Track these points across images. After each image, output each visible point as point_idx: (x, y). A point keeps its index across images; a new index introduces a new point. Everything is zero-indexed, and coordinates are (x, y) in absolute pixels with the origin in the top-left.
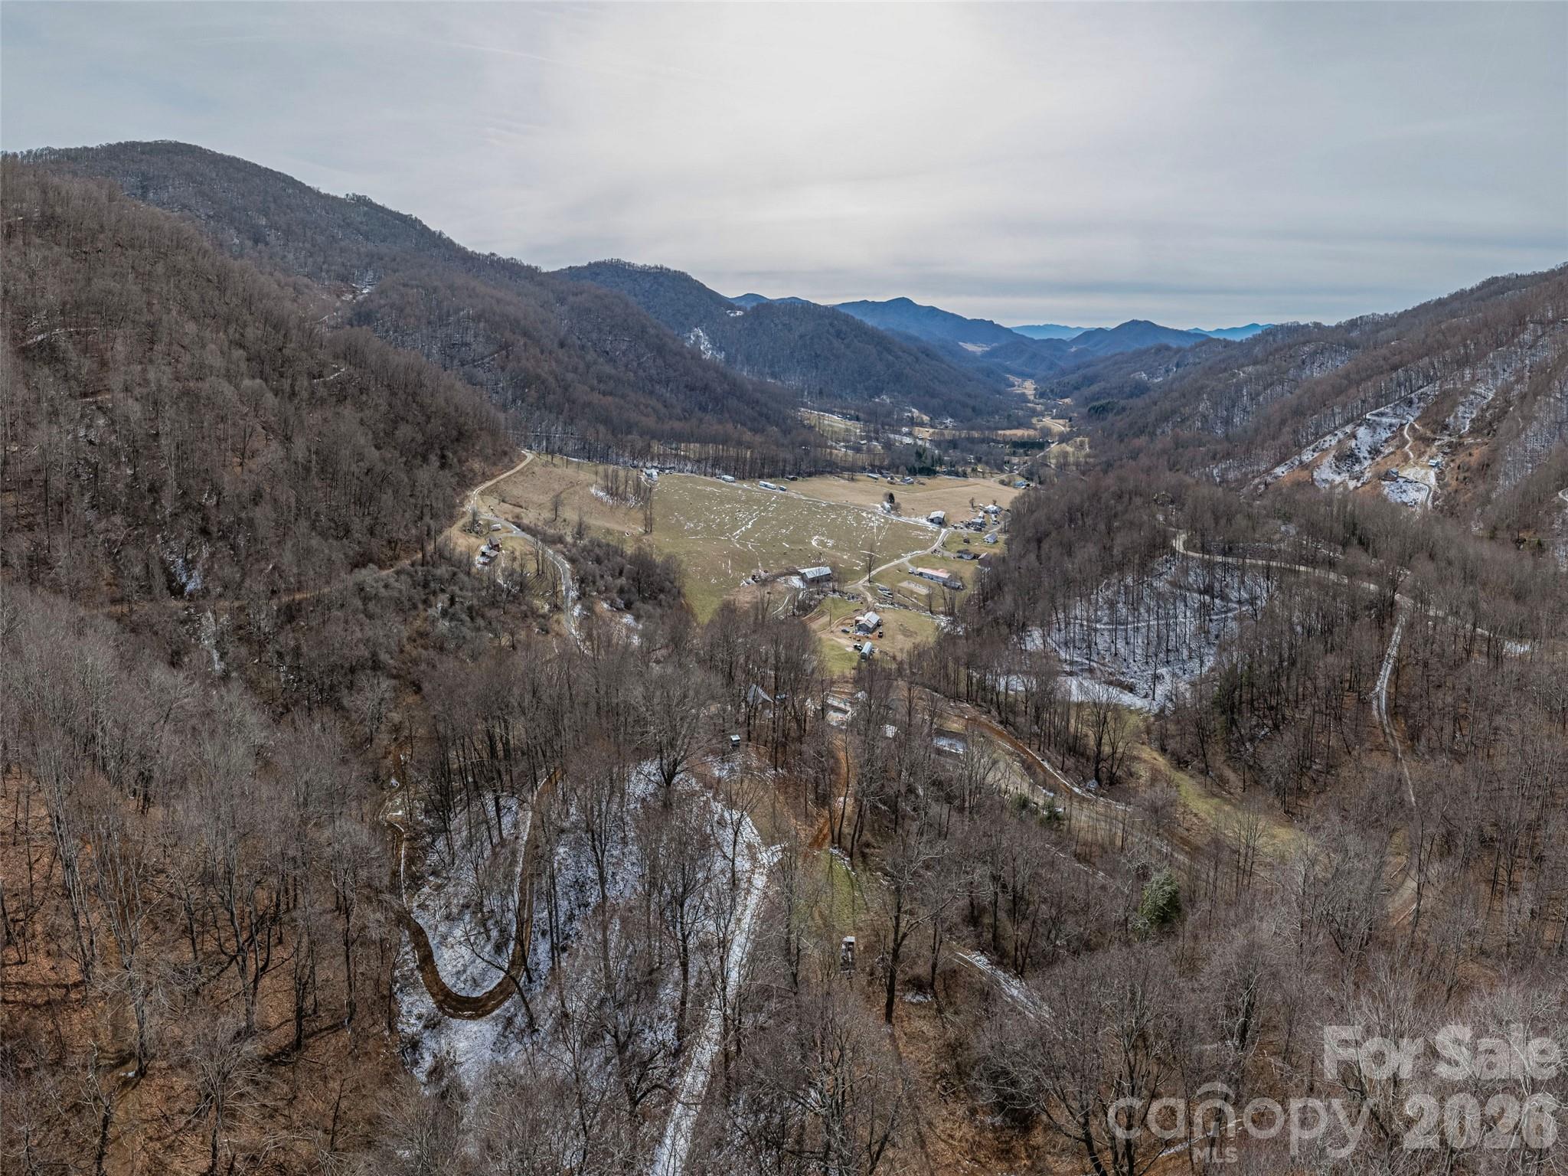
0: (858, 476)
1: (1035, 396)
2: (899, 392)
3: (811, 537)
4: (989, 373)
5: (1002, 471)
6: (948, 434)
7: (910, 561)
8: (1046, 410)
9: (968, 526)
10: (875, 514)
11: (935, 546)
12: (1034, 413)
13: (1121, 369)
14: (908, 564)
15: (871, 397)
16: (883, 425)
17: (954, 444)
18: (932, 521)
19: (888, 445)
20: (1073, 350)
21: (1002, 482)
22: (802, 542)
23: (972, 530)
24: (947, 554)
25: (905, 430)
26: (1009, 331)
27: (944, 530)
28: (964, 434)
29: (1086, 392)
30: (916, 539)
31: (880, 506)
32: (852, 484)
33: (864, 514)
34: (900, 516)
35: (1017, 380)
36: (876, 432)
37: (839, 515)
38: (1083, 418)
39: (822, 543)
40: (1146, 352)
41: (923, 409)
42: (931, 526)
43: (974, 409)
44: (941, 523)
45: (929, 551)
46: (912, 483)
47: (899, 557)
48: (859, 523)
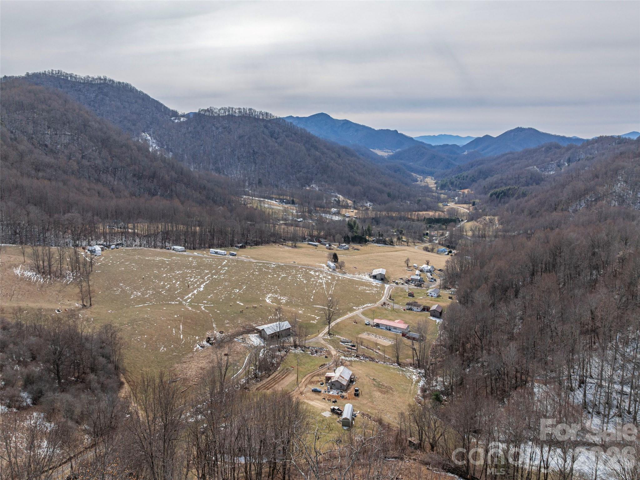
0: (299, 244)
1: (437, 188)
2: (326, 182)
3: (264, 295)
4: (397, 170)
5: (423, 241)
6: (371, 214)
7: (363, 313)
8: (449, 197)
9: (408, 282)
10: (322, 272)
11: (383, 299)
12: (439, 200)
13: (514, 164)
14: (361, 316)
15: (303, 186)
16: (315, 206)
17: (376, 221)
18: (375, 277)
19: (321, 221)
20: (466, 153)
21: (426, 249)
22: (258, 301)
23: (412, 286)
24: (396, 306)
25: (334, 210)
26: (411, 139)
27: (387, 286)
28: (384, 213)
29: (484, 183)
30: (363, 293)
31: (326, 265)
32: (296, 250)
33: (312, 273)
34: (345, 273)
35: (419, 177)
36: (310, 212)
37: (289, 274)
38: (487, 202)
39: (275, 300)
40: (535, 151)
41: (347, 194)
42: (375, 282)
43: (389, 195)
44: (383, 279)
45: (378, 304)
46: (348, 249)
47: (351, 310)
48: (309, 281)
